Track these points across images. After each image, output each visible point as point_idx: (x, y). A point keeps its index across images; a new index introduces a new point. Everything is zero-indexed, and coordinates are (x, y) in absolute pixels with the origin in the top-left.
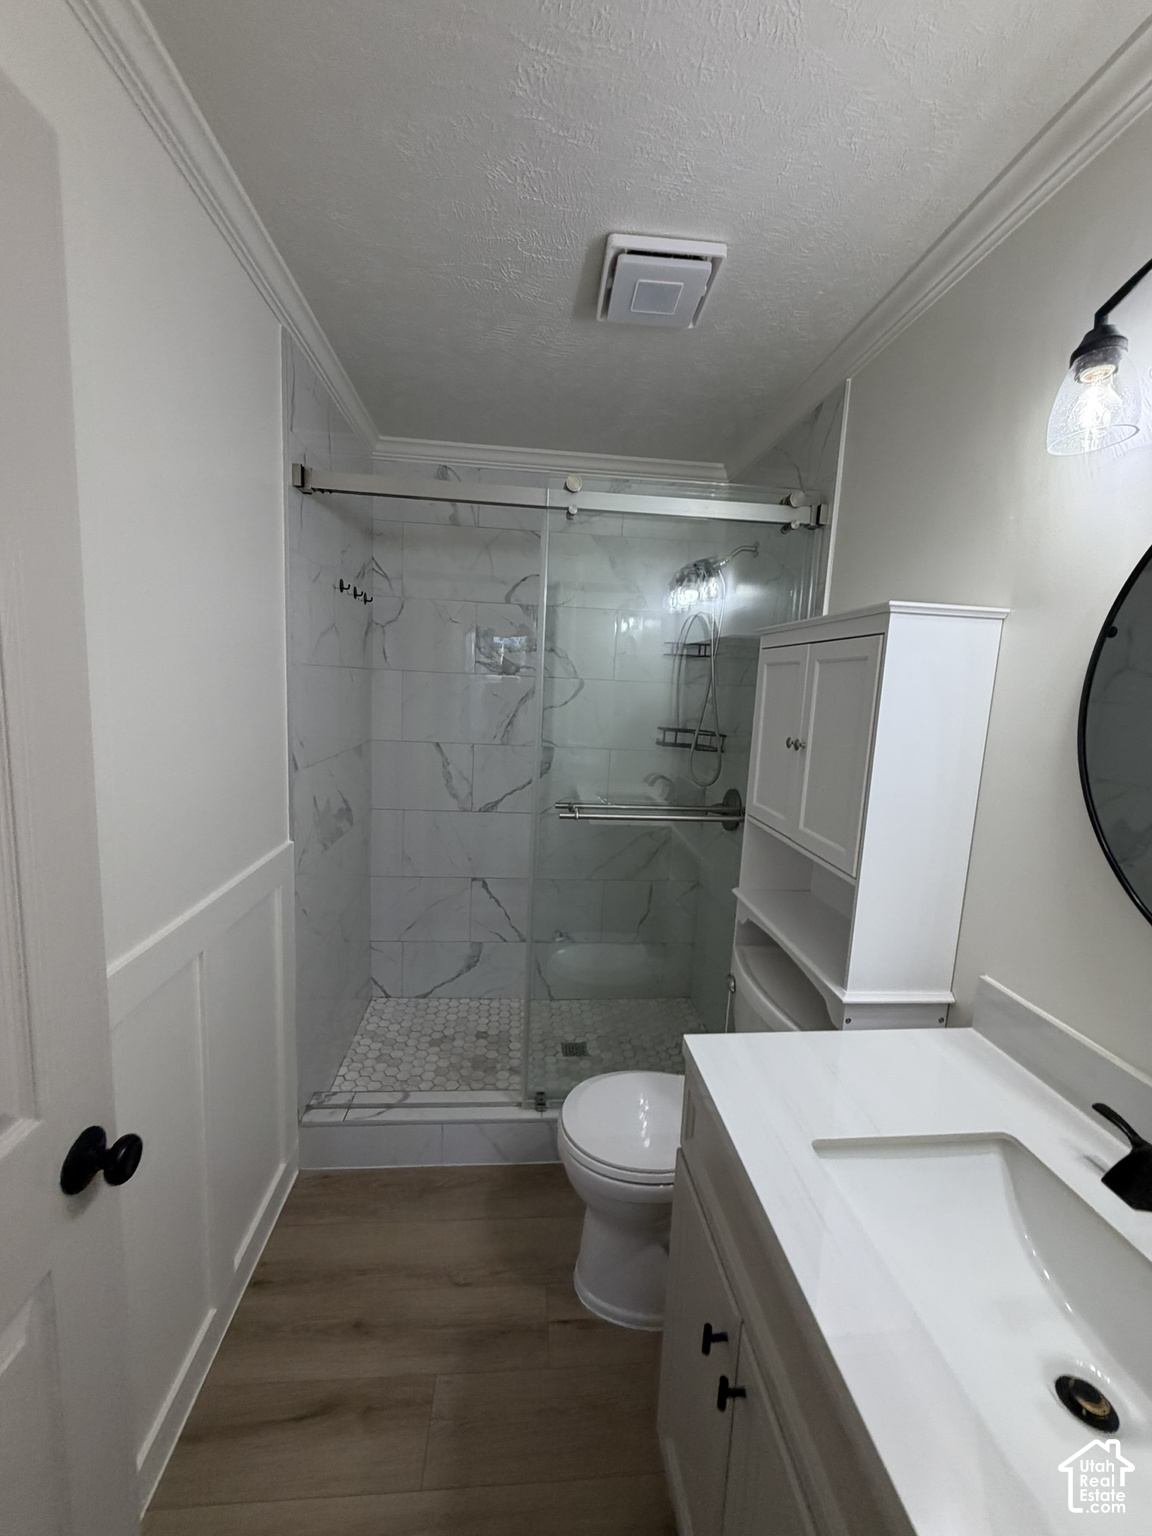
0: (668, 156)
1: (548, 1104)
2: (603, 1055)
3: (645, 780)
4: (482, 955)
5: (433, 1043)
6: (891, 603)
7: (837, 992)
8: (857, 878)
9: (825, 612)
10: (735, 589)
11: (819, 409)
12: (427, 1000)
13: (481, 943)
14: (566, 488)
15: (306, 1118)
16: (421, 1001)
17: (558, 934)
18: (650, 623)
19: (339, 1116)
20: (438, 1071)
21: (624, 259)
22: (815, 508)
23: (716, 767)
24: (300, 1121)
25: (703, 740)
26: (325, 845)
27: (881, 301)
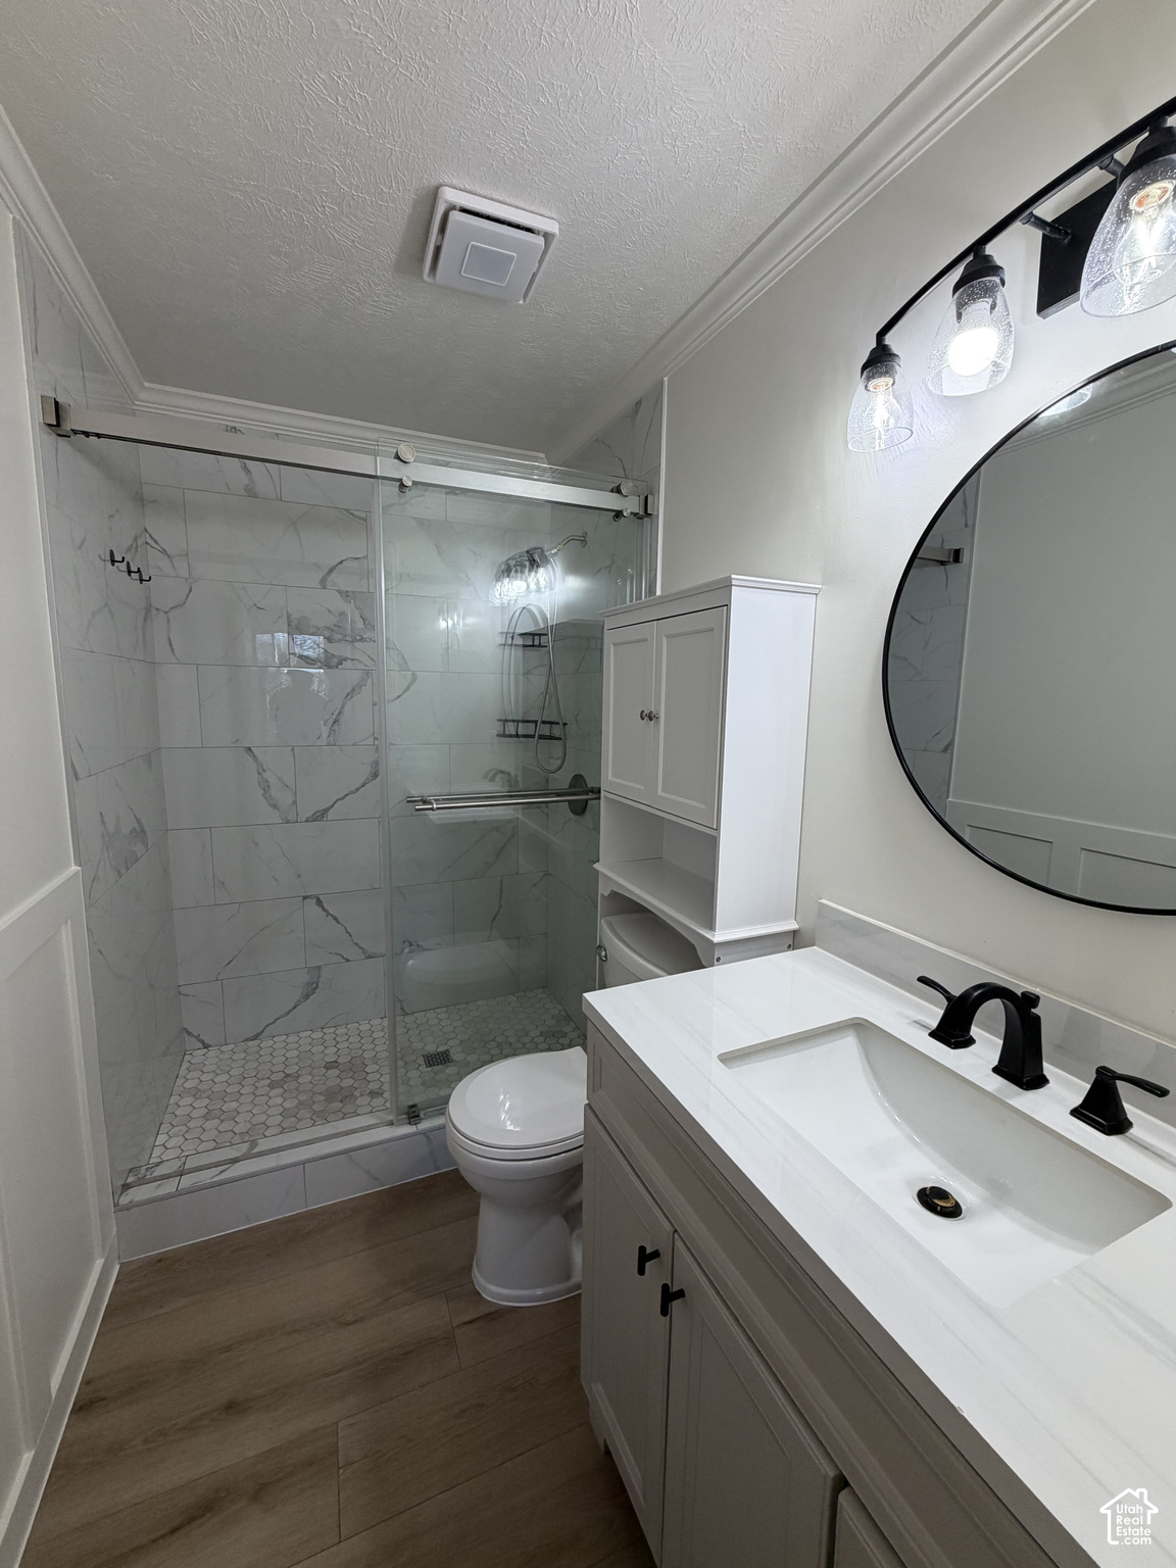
0: (504, 115)
1: (422, 1116)
2: (469, 1058)
3: (485, 777)
4: (321, 980)
5: (272, 1086)
6: (733, 576)
7: (708, 935)
8: (718, 829)
9: (658, 593)
10: (564, 580)
11: (638, 404)
12: (257, 1042)
13: (319, 967)
14: (397, 457)
15: (124, 1200)
16: (250, 1043)
17: (407, 944)
18: (470, 620)
19: (170, 1187)
20: (284, 1114)
21: (455, 216)
22: (642, 497)
23: (561, 755)
24: (116, 1205)
25: (545, 730)
26: (119, 872)
27: (693, 307)
